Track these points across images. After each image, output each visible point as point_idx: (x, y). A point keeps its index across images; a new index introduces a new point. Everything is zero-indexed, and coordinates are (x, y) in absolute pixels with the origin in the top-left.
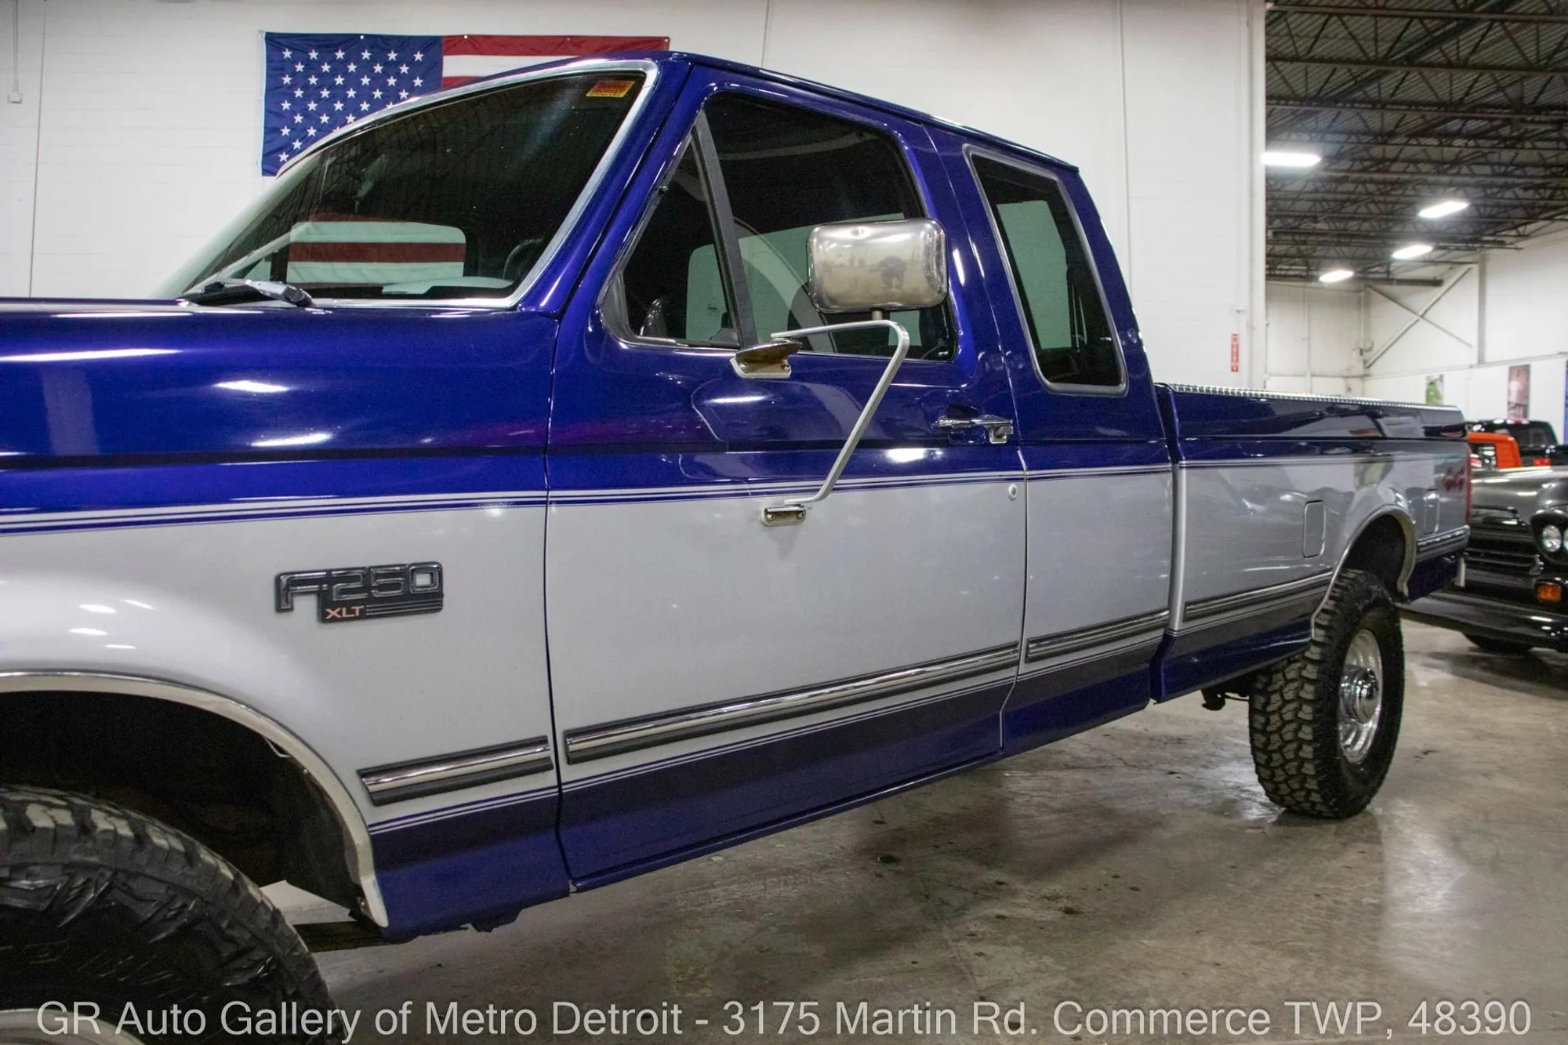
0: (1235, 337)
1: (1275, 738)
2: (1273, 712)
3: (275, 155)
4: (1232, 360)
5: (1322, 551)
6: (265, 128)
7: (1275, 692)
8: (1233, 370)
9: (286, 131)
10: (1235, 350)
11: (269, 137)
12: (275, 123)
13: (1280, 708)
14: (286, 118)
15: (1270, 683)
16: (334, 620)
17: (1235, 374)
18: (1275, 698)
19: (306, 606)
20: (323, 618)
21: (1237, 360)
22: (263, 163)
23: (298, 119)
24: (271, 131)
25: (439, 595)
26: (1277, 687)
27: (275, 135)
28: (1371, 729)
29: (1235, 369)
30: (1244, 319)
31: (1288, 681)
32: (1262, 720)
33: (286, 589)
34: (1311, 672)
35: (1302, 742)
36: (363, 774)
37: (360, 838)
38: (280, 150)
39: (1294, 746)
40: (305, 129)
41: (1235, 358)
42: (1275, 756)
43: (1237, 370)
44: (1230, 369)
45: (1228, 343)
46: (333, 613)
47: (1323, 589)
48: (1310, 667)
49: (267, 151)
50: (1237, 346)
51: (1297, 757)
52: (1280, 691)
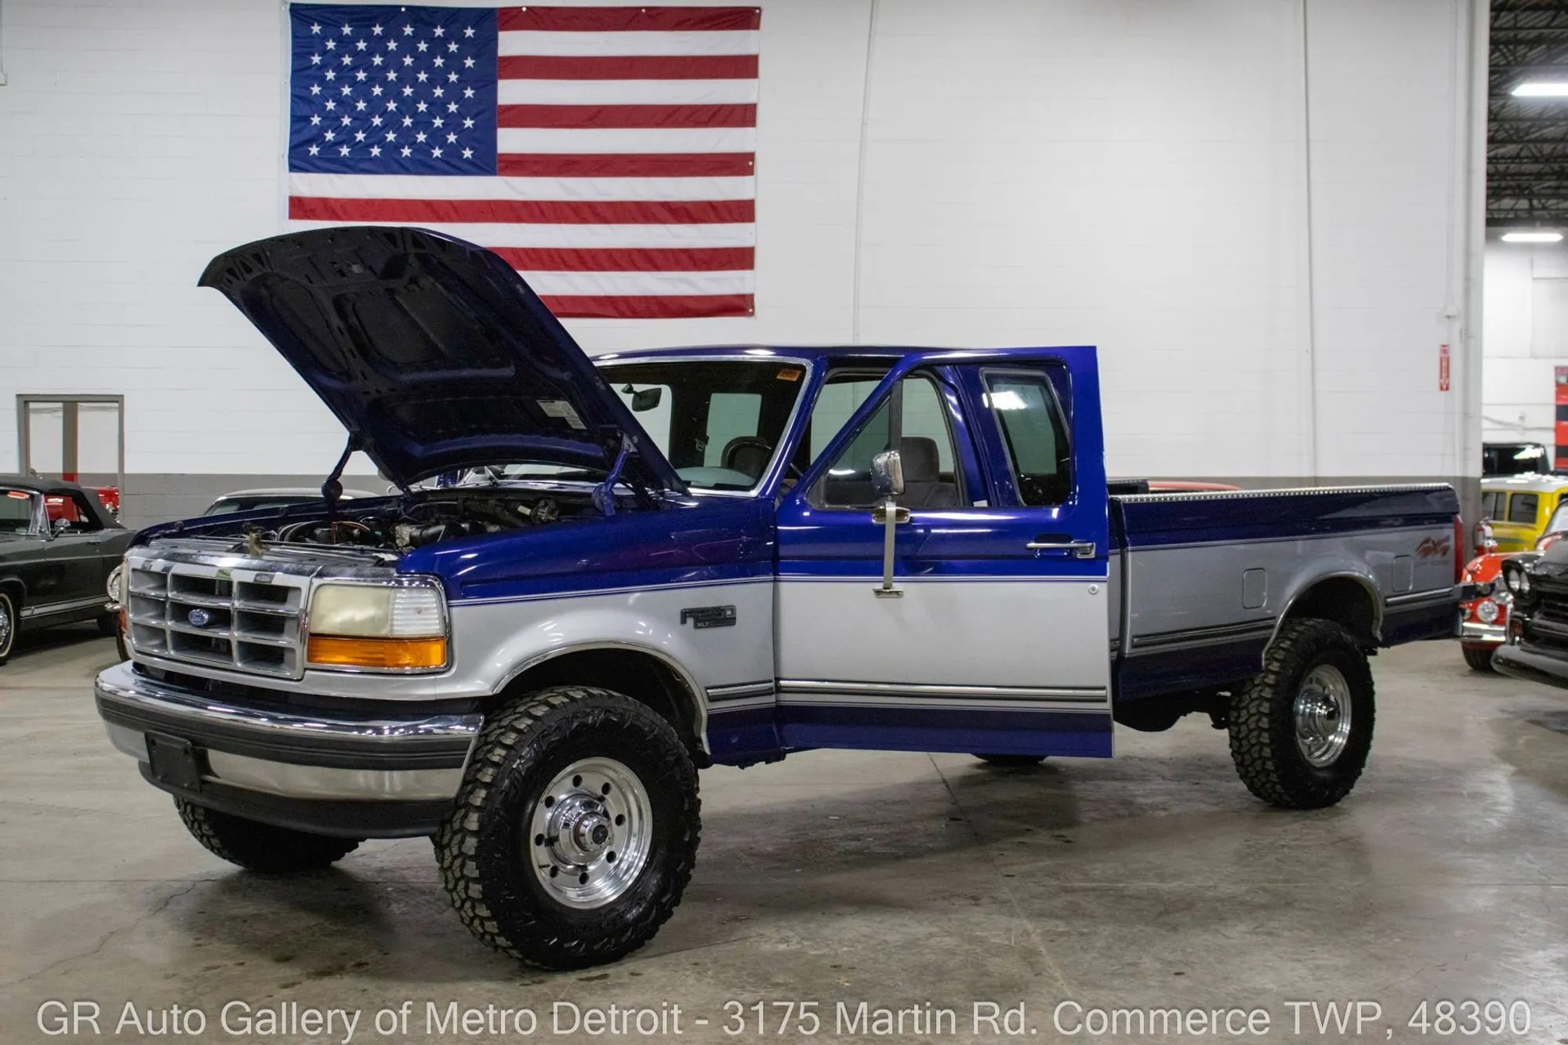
0: (1445, 349)
1: (1244, 742)
2: (1243, 723)
3: (305, 148)
4: (1441, 377)
5: (1264, 604)
6: (292, 116)
7: (1243, 708)
8: (1442, 389)
9: (316, 120)
10: (1444, 364)
11: (298, 126)
12: (304, 110)
13: (1247, 720)
14: (316, 104)
15: (1240, 701)
16: (700, 627)
17: (1443, 393)
18: (1244, 713)
19: (690, 621)
20: (696, 627)
21: (1448, 376)
22: (290, 157)
23: (331, 105)
24: (299, 120)
25: (734, 619)
26: (1244, 704)
27: (303, 124)
28: (1341, 744)
29: (1445, 387)
30: (1458, 325)
31: (1252, 700)
32: (1236, 729)
33: (685, 615)
34: (1267, 693)
35: (1262, 745)
36: (707, 688)
37: (704, 714)
38: (309, 142)
39: (1257, 748)
40: (338, 118)
41: (1444, 375)
42: (1247, 757)
43: (1447, 389)
44: (1437, 387)
45: (1436, 355)
46: (699, 625)
47: (1270, 631)
48: (1267, 689)
49: (295, 142)
50: (1448, 359)
51: (1260, 757)
52: (1247, 708)
